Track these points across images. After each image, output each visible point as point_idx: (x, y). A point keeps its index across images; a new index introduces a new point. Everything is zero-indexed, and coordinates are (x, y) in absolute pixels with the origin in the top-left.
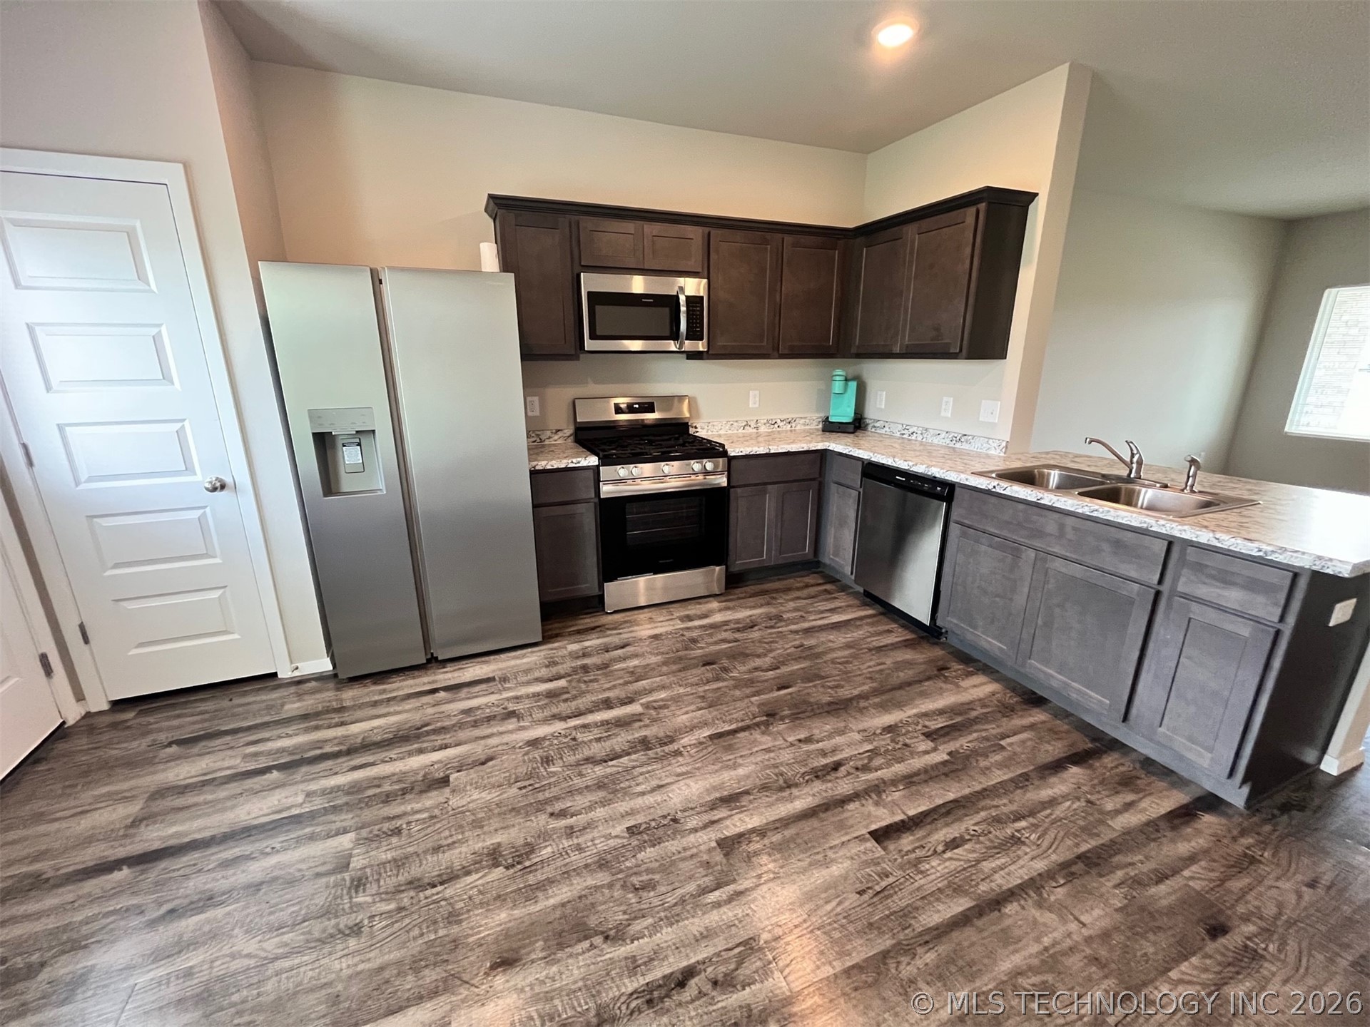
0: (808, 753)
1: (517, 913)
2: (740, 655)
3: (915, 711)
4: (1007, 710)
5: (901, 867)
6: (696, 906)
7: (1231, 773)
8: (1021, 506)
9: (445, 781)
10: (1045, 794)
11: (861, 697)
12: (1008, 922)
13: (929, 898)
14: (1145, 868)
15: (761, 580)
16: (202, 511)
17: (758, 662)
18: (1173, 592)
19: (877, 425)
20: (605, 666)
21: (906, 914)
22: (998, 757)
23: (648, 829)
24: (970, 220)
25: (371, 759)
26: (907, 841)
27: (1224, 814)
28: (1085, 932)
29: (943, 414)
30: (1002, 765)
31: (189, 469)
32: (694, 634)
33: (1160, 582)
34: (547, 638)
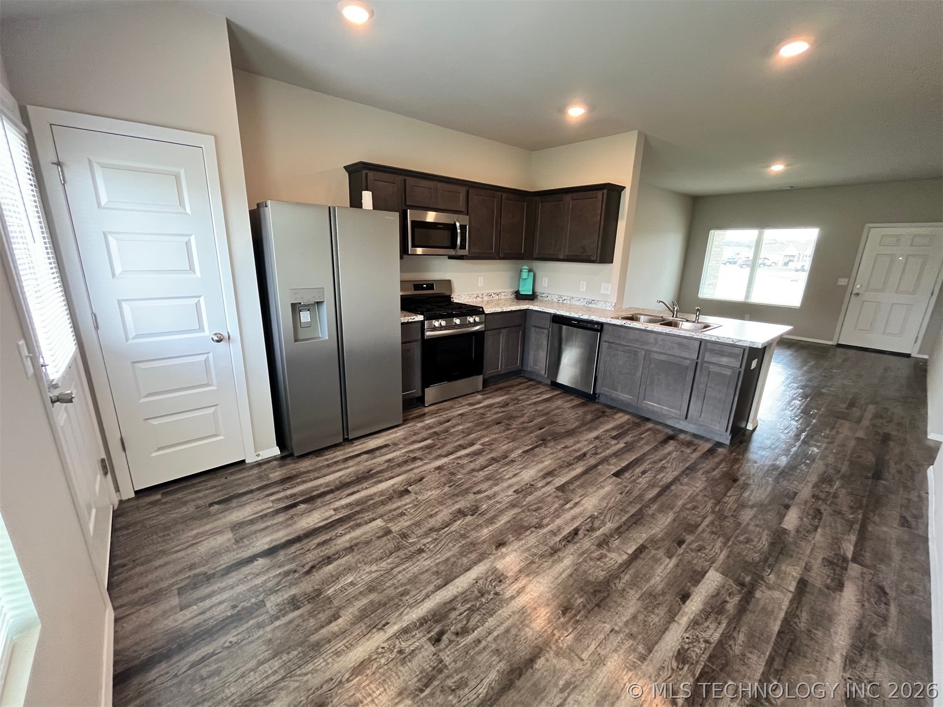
0: (570, 452)
1: (491, 528)
2: (511, 418)
3: (602, 430)
4: (638, 425)
5: (630, 483)
6: (563, 510)
7: (726, 431)
8: (637, 332)
9: (407, 492)
10: (666, 451)
11: (577, 428)
12: (674, 492)
13: (646, 490)
14: (708, 467)
15: (495, 383)
16: (206, 356)
17: (522, 420)
18: (703, 362)
19: (543, 295)
20: (446, 431)
21: (640, 496)
22: (643, 442)
23: (523, 490)
24: (600, 197)
25: (355, 489)
26: (627, 475)
27: (724, 448)
28: (699, 489)
29: (581, 290)
30: (647, 444)
31: (201, 329)
32: (481, 411)
33: (698, 358)
34: (405, 421)
